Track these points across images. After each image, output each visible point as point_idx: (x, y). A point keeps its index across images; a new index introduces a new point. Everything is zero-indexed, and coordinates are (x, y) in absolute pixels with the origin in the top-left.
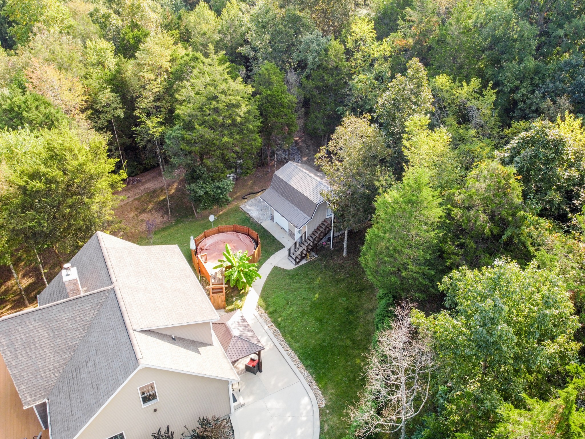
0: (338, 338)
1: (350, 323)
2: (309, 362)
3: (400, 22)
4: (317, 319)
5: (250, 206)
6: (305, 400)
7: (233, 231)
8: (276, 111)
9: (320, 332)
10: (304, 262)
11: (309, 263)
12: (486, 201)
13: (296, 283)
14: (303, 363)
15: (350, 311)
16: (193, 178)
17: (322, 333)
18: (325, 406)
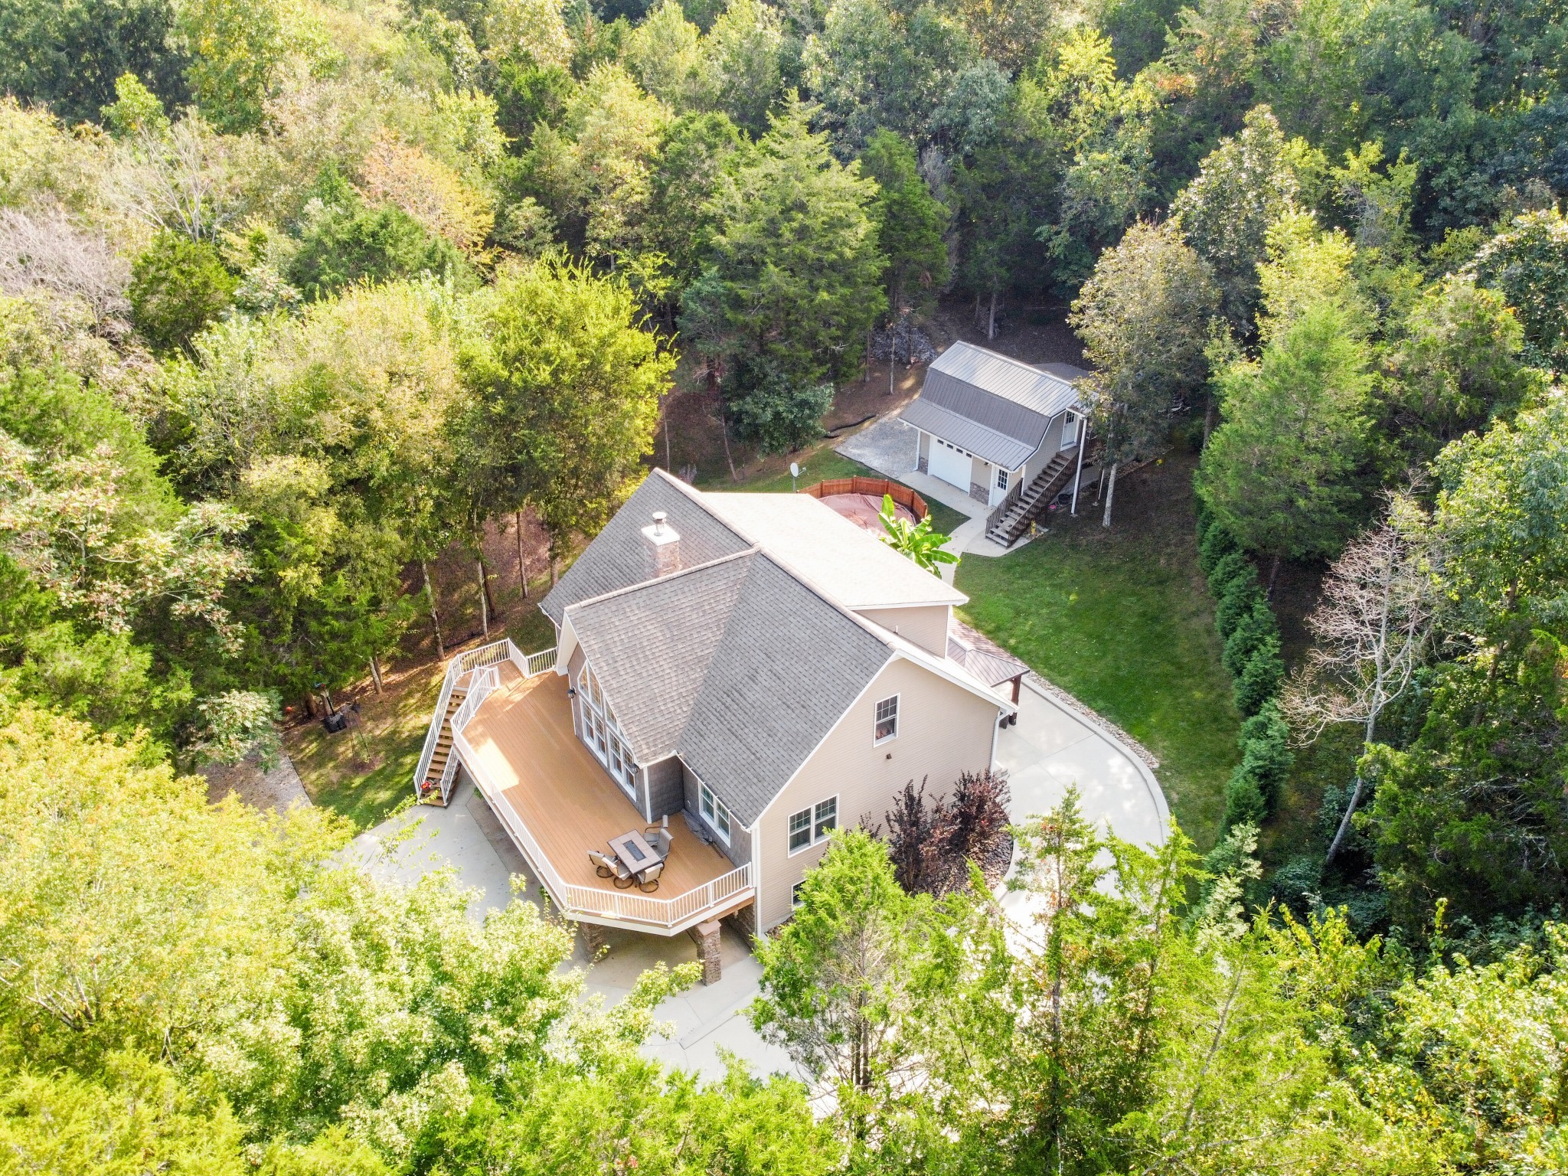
0: (1143, 663)
1: (1159, 636)
2: (1101, 704)
3: (1169, 37)
4: (1090, 636)
5: (856, 446)
6: (1116, 762)
7: (852, 492)
8: (912, 236)
9: (1104, 654)
10: (1022, 542)
11: (1035, 543)
12: (1453, 357)
13: (1021, 578)
14: (1090, 706)
15: (1151, 618)
16: (741, 385)
17: (1109, 657)
18: (1161, 766)
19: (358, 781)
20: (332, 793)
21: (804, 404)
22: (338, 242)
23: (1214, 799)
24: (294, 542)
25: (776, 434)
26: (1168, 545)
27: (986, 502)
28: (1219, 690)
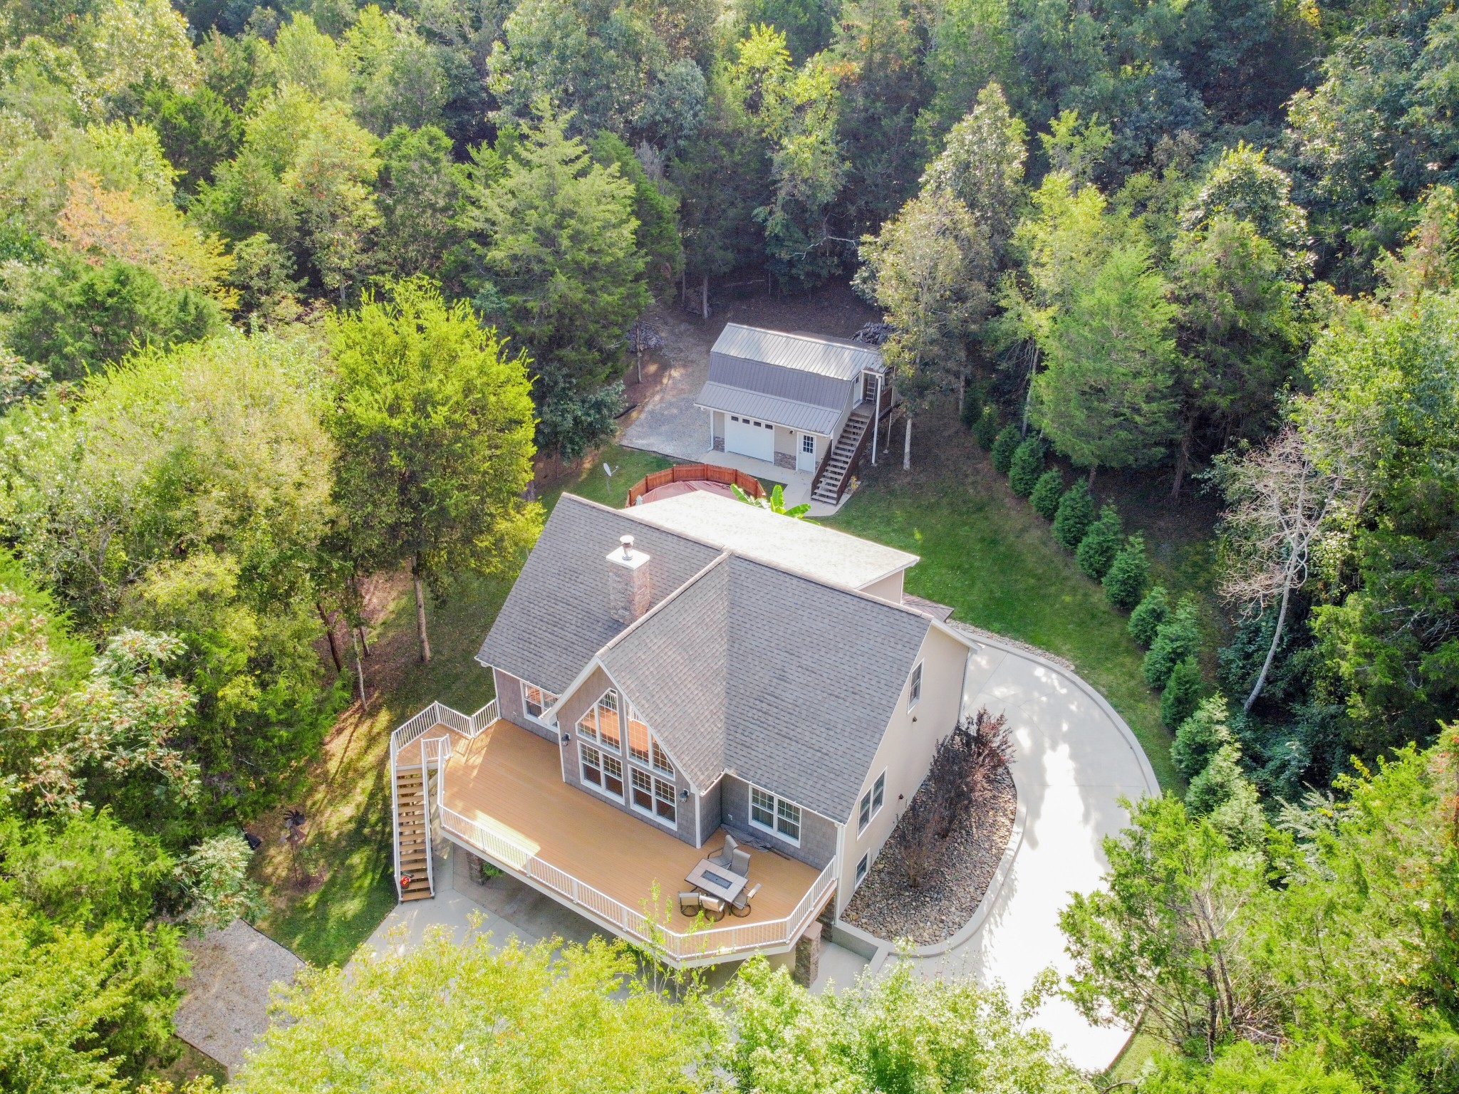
0: (1008, 581)
1: (1008, 556)
2: (997, 625)
3: (835, 29)
4: (952, 568)
5: (639, 437)
6: (1040, 672)
7: (673, 481)
9: (974, 584)
10: (845, 498)
11: (858, 495)
14: (989, 630)
15: (992, 542)
17: (979, 584)
18: (1077, 667)
19: (312, 900)
20: (290, 922)
21: (598, 406)
22: (70, 306)
23: (1133, 683)
24: (223, 654)
25: (577, 439)
26: (966, 476)
27: (794, 468)
28: (1081, 591)
